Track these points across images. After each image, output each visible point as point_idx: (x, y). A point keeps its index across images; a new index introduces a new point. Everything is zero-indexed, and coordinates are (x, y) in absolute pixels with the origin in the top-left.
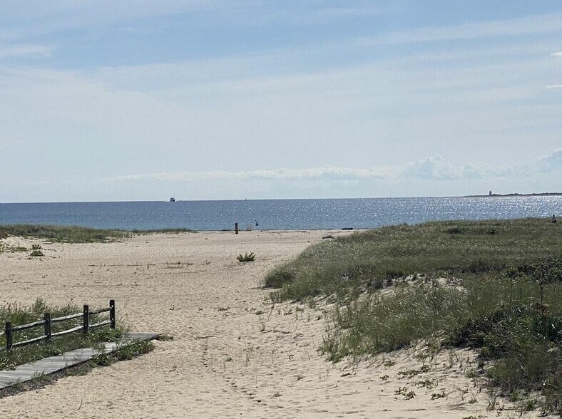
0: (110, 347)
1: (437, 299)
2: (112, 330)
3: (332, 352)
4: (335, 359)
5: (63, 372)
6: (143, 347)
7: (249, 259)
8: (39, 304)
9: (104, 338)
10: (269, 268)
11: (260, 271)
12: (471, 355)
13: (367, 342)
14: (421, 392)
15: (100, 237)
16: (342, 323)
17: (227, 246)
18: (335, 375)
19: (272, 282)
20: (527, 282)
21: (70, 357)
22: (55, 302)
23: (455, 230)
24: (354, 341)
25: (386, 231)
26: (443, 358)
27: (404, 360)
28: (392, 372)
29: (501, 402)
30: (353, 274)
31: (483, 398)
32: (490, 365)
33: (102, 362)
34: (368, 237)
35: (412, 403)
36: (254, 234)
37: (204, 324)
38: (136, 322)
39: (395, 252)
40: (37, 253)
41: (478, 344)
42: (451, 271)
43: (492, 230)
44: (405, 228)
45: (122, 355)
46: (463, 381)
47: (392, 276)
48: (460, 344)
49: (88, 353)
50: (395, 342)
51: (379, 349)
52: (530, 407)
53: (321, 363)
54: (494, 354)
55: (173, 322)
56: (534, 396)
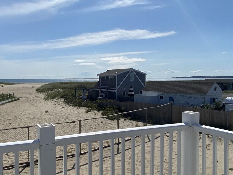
0: (13, 99)
1: (59, 92)
2: (14, 97)
3: (45, 99)
4: (45, 100)
5: (6, 103)
6: (18, 99)
7: (34, 87)
8: (2, 94)
9: (12, 98)
10: (37, 88)
11: (35, 89)
12: (63, 99)
13: (50, 98)
14: (56, 104)
15: (12, 84)
16: (46, 95)
17: (31, 85)
18: (45, 102)
19: (37, 90)
20: (71, 90)
21: (7, 101)
22: (5, 93)
23: (62, 83)
24: (48, 98)
25: (53, 83)
26: (60, 100)
27: (54, 100)
28: (53, 102)
29: (67, 105)
30: (48, 89)
31: (65, 105)
32: (65, 100)
33: (12, 101)
34: (50, 84)
35: (55, 106)
36: (35, 84)
37: (27, 96)
38: (17, 96)
39: (54, 86)
40: (2, 86)
41: (64, 98)
42: (61, 88)
43: (66, 83)
44: (55, 83)
45: (15, 100)
46: (62, 103)
47: (53, 89)
48: (62, 98)
49: (10, 100)
50: (54, 98)
51: (51, 99)
52: (71, 106)
53: (43, 101)
54: (66, 99)
55: (23, 96)
56: (71, 104)
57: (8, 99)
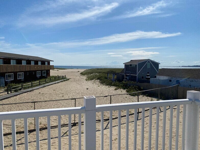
0: (65, 79)
1: (96, 75)
2: (65, 78)
3: (86, 80)
4: (87, 81)
5: (60, 82)
6: (68, 80)
7: (79, 71)
8: (58, 75)
9: (64, 79)
10: (81, 72)
11: (80, 72)
12: (99, 80)
13: (89, 79)
14: (94, 84)
15: (64, 69)
16: (87, 77)
19: (81, 74)
20: (104, 74)
21: (61, 80)
22: (60, 75)
23: (98, 69)
24: (88, 79)
26: (96, 80)
27: (93, 81)
28: (92, 82)
29: (101, 84)
30: (88, 73)
31: (100, 84)
32: (101, 81)
33: (64, 81)
34: (90, 70)
36: (79, 69)
37: (74, 77)
38: (68, 77)
39: (92, 71)
40: (58, 70)
41: (100, 79)
42: (97, 73)
43: (101, 69)
44: (93, 69)
45: (66, 80)
46: (98, 83)
47: (92, 73)
48: (98, 79)
49: (63, 80)
51: (91, 80)
52: (104, 85)
53: (85, 81)
54: (101, 80)
55: (71, 77)
56: (104, 84)
57: (61, 79)
